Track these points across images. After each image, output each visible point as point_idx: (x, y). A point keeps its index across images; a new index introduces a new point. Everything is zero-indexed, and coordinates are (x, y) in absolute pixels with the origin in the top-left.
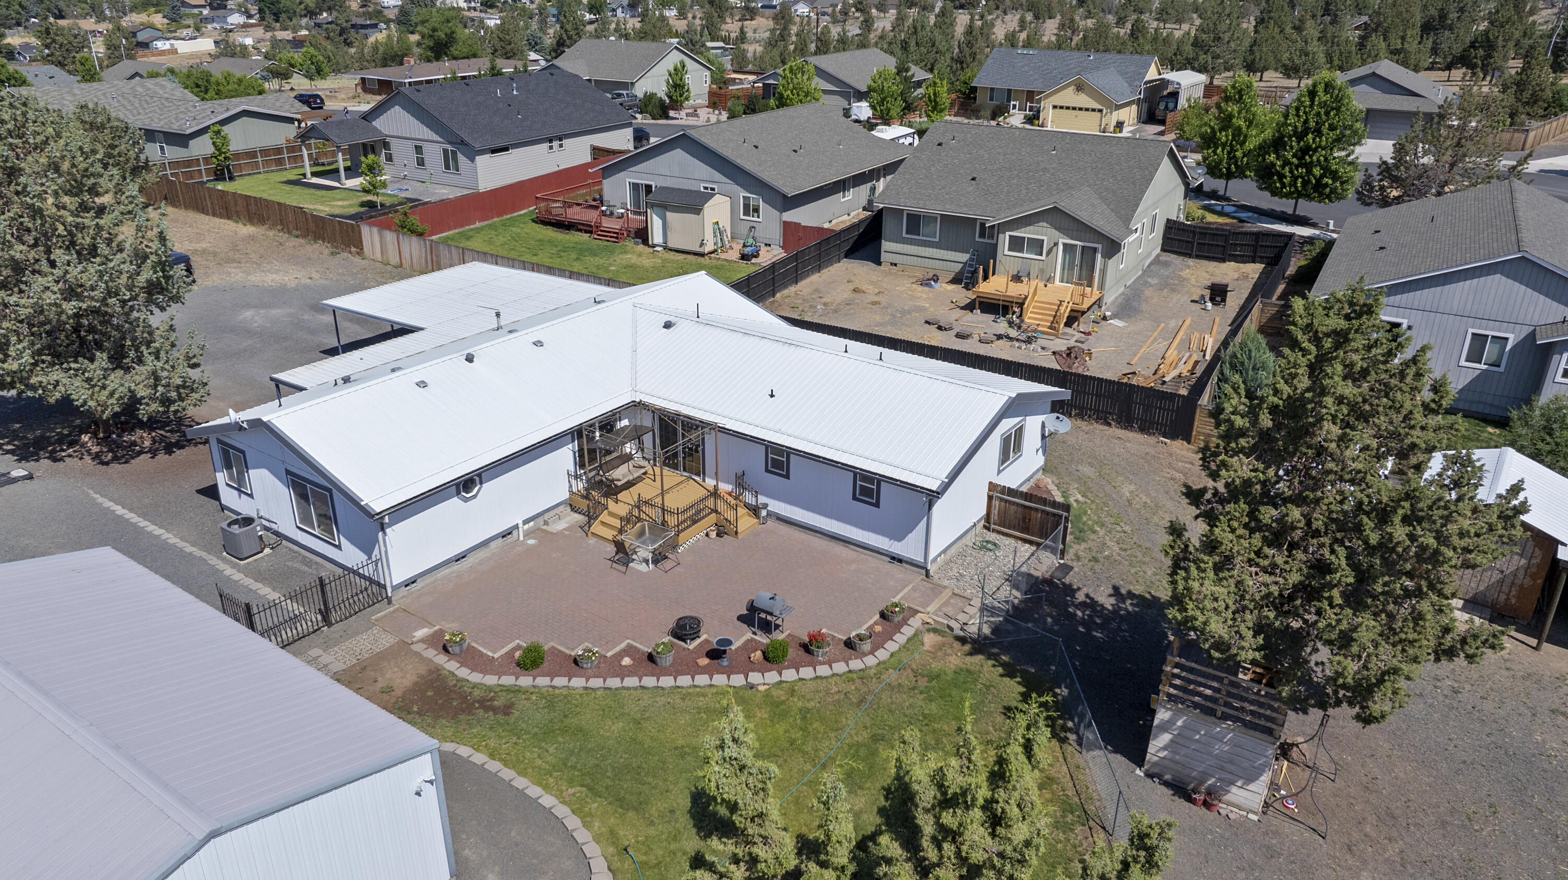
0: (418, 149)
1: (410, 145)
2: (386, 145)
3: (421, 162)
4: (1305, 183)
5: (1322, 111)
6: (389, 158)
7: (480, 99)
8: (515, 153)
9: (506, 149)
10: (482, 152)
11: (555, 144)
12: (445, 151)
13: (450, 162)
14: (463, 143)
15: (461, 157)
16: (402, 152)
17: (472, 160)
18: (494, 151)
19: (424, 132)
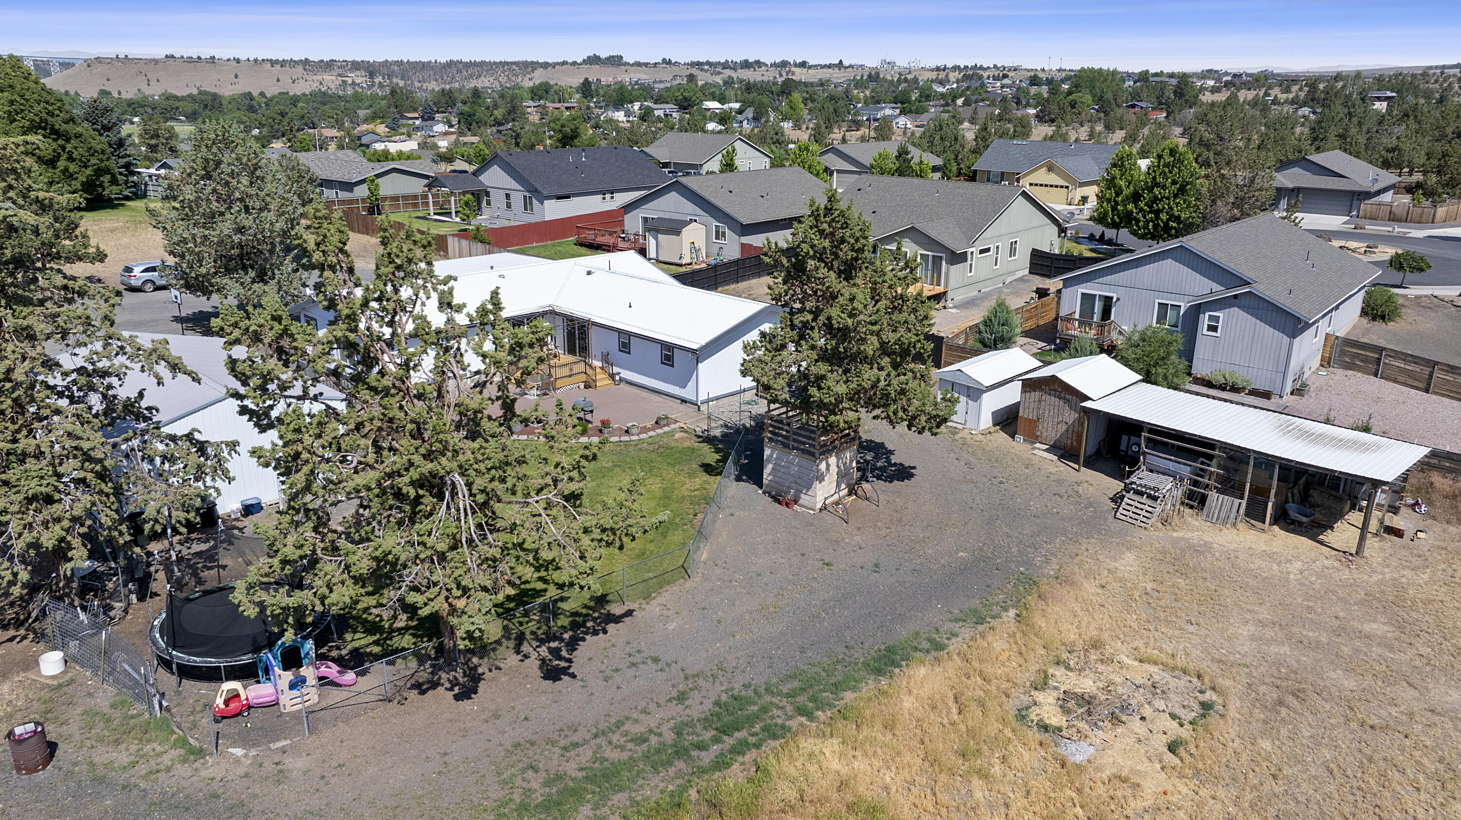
0: (508, 196)
1: (503, 193)
2: (487, 194)
3: (509, 206)
4: (1156, 226)
5: (1167, 170)
6: (488, 203)
7: (556, 162)
8: (574, 200)
9: (569, 197)
10: (549, 198)
11: (608, 196)
12: (525, 197)
13: (527, 205)
14: (536, 191)
15: (534, 200)
16: (497, 198)
17: (542, 203)
18: (558, 198)
19: (512, 184)
